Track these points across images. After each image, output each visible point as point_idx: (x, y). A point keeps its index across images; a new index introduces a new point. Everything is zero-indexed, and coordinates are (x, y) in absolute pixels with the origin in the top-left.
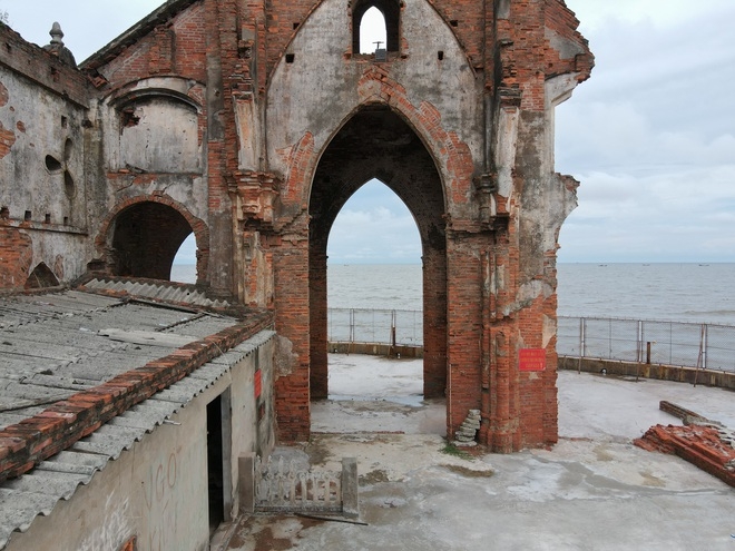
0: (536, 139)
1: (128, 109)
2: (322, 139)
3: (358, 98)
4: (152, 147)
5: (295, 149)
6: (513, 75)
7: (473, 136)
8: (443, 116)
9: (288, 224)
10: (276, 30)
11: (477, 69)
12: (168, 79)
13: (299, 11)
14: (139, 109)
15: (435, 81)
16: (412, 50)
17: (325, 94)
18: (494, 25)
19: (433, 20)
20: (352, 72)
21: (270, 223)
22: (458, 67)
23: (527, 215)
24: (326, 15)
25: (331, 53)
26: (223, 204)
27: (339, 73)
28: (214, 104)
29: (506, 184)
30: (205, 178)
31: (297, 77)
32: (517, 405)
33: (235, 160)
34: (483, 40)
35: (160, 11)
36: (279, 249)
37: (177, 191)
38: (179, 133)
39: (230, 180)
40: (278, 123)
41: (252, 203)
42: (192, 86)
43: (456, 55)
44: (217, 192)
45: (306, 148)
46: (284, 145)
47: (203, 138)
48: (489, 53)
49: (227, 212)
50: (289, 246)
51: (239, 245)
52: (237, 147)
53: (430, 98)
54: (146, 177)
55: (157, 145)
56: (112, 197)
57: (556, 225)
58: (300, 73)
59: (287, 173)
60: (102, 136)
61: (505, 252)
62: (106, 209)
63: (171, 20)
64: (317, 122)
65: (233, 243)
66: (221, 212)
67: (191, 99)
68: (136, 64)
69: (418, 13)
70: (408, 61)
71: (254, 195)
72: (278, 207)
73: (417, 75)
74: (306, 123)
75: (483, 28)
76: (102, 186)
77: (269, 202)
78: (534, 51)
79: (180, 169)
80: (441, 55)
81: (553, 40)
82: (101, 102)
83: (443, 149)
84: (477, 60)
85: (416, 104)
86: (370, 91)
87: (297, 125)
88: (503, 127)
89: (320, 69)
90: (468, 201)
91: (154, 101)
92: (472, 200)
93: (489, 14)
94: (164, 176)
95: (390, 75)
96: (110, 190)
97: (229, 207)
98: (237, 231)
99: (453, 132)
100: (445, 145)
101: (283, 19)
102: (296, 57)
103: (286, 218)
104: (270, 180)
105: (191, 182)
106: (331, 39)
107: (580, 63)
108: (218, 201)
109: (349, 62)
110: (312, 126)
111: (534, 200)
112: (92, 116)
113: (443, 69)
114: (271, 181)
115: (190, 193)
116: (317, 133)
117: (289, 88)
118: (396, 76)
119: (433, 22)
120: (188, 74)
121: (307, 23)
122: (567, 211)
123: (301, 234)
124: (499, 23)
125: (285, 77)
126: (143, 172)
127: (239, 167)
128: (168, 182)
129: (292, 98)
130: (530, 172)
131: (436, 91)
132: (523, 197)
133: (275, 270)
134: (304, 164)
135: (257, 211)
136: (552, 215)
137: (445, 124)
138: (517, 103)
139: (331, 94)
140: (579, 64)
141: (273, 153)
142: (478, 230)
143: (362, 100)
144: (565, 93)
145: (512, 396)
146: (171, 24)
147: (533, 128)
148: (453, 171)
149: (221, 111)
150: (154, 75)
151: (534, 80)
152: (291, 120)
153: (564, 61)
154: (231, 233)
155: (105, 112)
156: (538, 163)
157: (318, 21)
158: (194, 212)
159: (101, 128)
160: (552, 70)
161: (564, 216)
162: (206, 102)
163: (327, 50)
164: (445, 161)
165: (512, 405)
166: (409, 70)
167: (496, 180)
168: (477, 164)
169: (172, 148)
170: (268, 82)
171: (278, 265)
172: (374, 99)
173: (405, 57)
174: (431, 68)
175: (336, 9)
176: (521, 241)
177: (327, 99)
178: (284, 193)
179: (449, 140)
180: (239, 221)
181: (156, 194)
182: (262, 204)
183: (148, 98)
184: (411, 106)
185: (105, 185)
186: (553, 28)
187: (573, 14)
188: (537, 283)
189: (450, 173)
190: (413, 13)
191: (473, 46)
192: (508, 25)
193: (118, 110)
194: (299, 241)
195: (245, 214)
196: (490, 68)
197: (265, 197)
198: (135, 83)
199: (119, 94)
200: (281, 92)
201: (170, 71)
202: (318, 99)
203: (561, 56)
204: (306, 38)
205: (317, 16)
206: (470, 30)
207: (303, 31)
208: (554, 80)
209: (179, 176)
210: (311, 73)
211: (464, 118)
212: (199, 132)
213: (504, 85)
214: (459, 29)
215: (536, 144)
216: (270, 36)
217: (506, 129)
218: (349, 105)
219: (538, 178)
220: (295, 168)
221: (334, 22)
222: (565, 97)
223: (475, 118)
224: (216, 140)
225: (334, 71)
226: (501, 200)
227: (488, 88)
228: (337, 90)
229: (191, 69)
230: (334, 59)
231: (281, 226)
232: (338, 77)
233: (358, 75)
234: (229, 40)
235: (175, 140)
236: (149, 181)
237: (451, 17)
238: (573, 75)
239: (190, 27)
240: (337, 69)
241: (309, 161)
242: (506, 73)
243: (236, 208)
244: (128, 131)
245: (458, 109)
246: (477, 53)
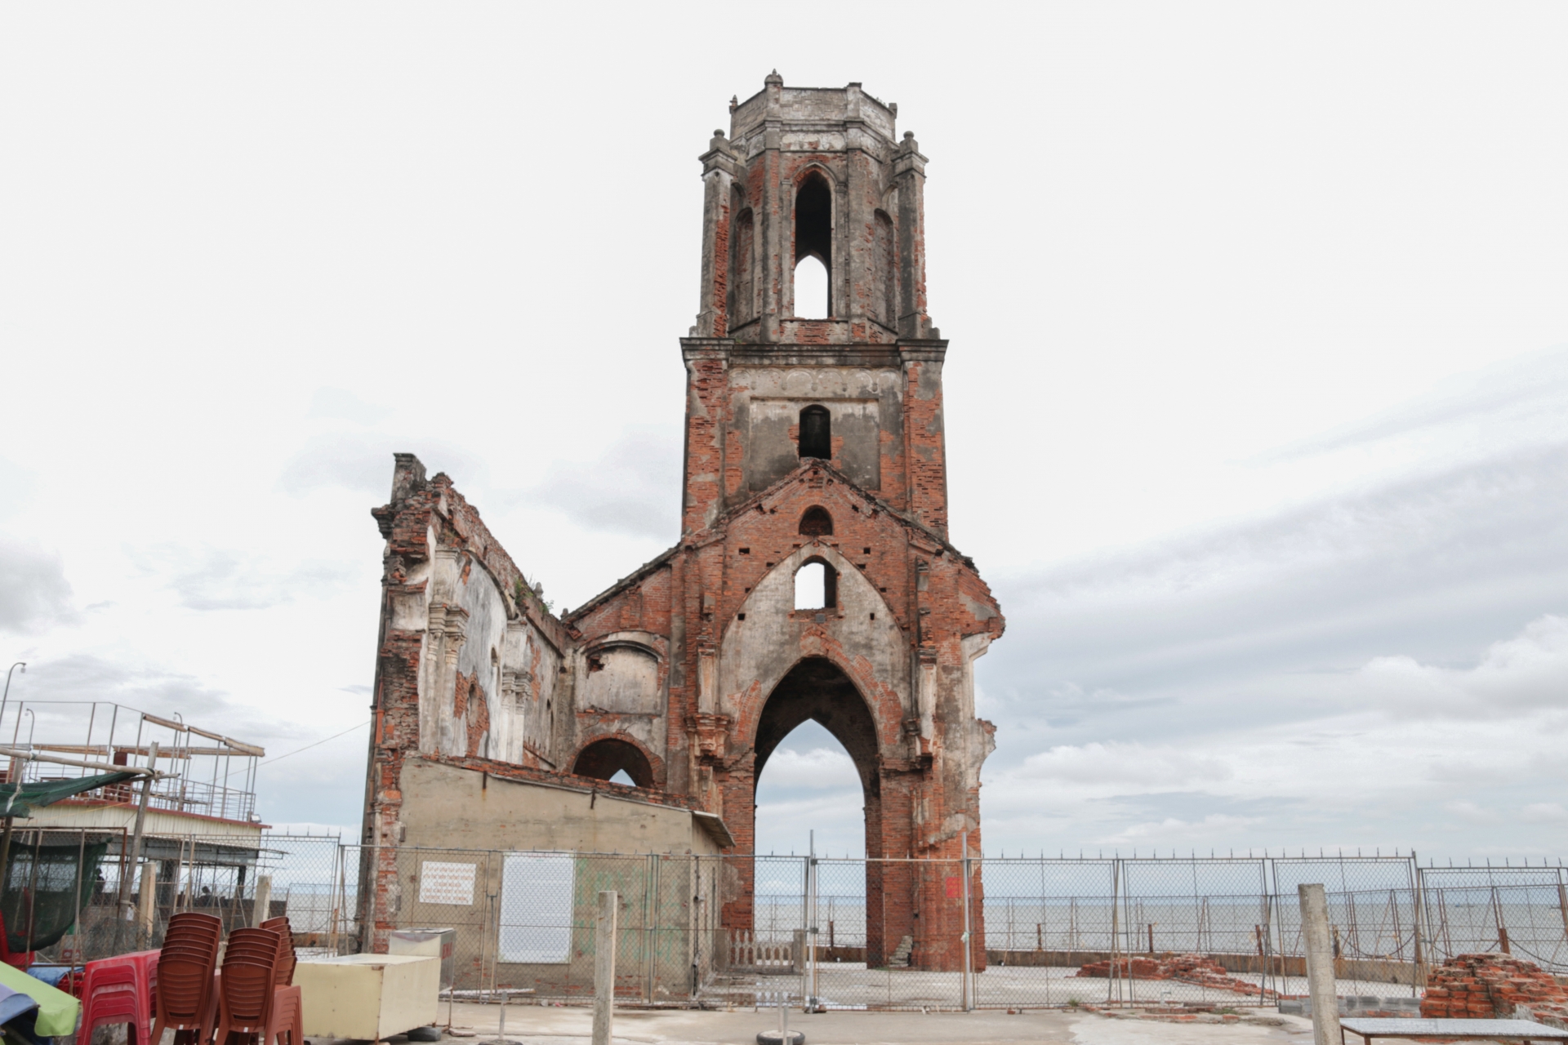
0: (955, 689)
1: (595, 657)
2: (768, 686)
3: (800, 651)
4: (614, 690)
5: (744, 694)
6: (929, 639)
7: (902, 686)
8: (874, 668)
9: (737, 761)
10: (730, 594)
11: (904, 629)
12: (635, 633)
13: (750, 578)
14: (604, 656)
15: (867, 638)
16: (847, 612)
17: (771, 648)
18: (916, 595)
19: (864, 587)
20: (796, 629)
21: (721, 759)
22: (887, 626)
23: (949, 755)
24: (773, 582)
25: (777, 612)
26: (680, 742)
27: (784, 630)
28: (676, 656)
29: (928, 728)
30: (664, 719)
31: (748, 633)
32: (945, 930)
33: (695, 705)
34: (908, 604)
35: (632, 577)
36: (727, 784)
37: (638, 730)
38: (639, 678)
39: (690, 722)
40: (730, 672)
41: (709, 741)
42: (656, 639)
43: (886, 616)
44: (675, 731)
45: (754, 694)
46: (735, 690)
47: (661, 683)
48: (913, 617)
49: (684, 749)
50: (736, 782)
51: (696, 778)
52: (698, 693)
53: (864, 652)
54: (611, 717)
55: (619, 688)
56: (580, 734)
57: (977, 765)
58: (750, 629)
59: (737, 716)
60: (574, 680)
61: (929, 787)
62: (573, 745)
63: (639, 583)
64: (764, 671)
65: (688, 776)
66: (678, 749)
67: (654, 650)
68: (607, 619)
69: (852, 581)
70: (843, 620)
71: (711, 734)
72: (729, 747)
73: (852, 633)
74: (754, 673)
75: (908, 595)
76: (571, 724)
77: (722, 741)
78: (951, 615)
79: (639, 710)
80: (872, 616)
81: (968, 602)
82: (575, 651)
83: (875, 697)
84: (903, 621)
85: (851, 657)
86: (811, 646)
87: (747, 673)
88: (923, 681)
89: (767, 626)
90: (898, 743)
91: (618, 650)
92: (902, 741)
93: (912, 584)
94: (626, 716)
95: (829, 633)
96: (578, 728)
97: (686, 745)
98: (694, 766)
99: (883, 682)
100: (877, 693)
101: (736, 586)
102: (747, 616)
103: (735, 756)
104: (723, 722)
105: (651, 721)
106: (777, 601)
107: (994, 625)
108: (676, 739)
109: (792, 620)
110: (760, 675)
111: (955, 743)
112: (567, 663)
113: (875, 628)
114: (725, 723)
115: (650, 731)
116: (764, 681)
117: (740, 642)
118: (834, 633)
119: (865, 589)
120: (652, 629)
121: (758, 588)
122: (987, 753)
123: (747, 771)
124: (919, 594)
125: (737, 632)
126: (607, 712)
127: (700, 711)
128: (630, 721)
129: (742, 651)
130: (951, 718)
131: (868, 647)
132: (945, 739)
133: (725, 803)
134: (752, 708)
135: (713, 748)
136: (973, 756)
137: (877, 675)
138: (933, 661)
139: (777, 647)
140: (991, 626)
141: (725, 698)
142: (907, 769)
143: (805, 653)
144: (980, 650)
145: (939, 919)
146: (639, 587)
147: (952, 680)
148: (884, 716)
149: (683, 662)
150: (624, 629)
151: (952, 640)
152: (741, 670)
153: (980, 622)
154: (688, 768)
155: (578, 660)
156: (957, 710)
157: (767, 587)
158: (652, 749)
159: (574, 674)
160: (969, 630)
161: (984, 757)
162: (669, 652)
163: (773, 610)
164: (877, 707)
165: (939, 928)
166: (845, 628)
167: (920, 725)
168: (905, 710)
169: (632, 691)
170: (722, 637)
171: (727, 798)
172: (814, 652)
173: (841, 617)
174: (864, 627)
175: (782, 577)
176: (945, 779)
177: (773, 652)
178: (734, 733)
179: (880, 689)
180: (696, 757)
181: (619, 732)
182: (717, 742)
183: (612, 648)
184: (846, 659)
185: (574, 723)
186: (969, 594)
187: (985, 584)
188: (960, 817)
189: (881, 717)
190: (848, 581)
191: (900, 608)
192: (926, 596)
193: (588, 658)
194: (745, 778)
195: (702, 751)
196: (914, 629)
197: (719, 736)
198: (606, 636)
199: (592, 645)
200: (733, 646)
201: (637, 626)
202: (765, 652)
203: (977, 618)
204: (756, 601)
205: (766, 582)
206: (897, 595)
207: (753, 595)
208: (970, 639)
209: (640, 716)
210: (760, 630)
211: (893, 669)
212: (659, 679)
213: (922, 647)
214: (888, 595)
215: (955, 693)
216: (724, 599)
217: (926, 682)
218: (793, 657)
219: (957, 721)
220: (744, 711)
221: (780, 587)
222: (982, 652)
223: (903, 670)
224: (676, 686)
225: (779, 629)
226: (924, 742)
227: (913, 645)
228: (782, 644)
229: (654, 624)
230: (780, 618)
231: (730, 762)
232: (783, 633)
233: (800, 632)
234: (693, 605)
235: (635, 684)
236: (613, 721)
237: (881, 585)
238: (986, 635)
239: (656, 589)
240: (782, 627)
241: (756, 706)
242: (924, 637)
243: (693, 745)
244: (594, 675)
245: (888, 662)
246: (903, 615)
